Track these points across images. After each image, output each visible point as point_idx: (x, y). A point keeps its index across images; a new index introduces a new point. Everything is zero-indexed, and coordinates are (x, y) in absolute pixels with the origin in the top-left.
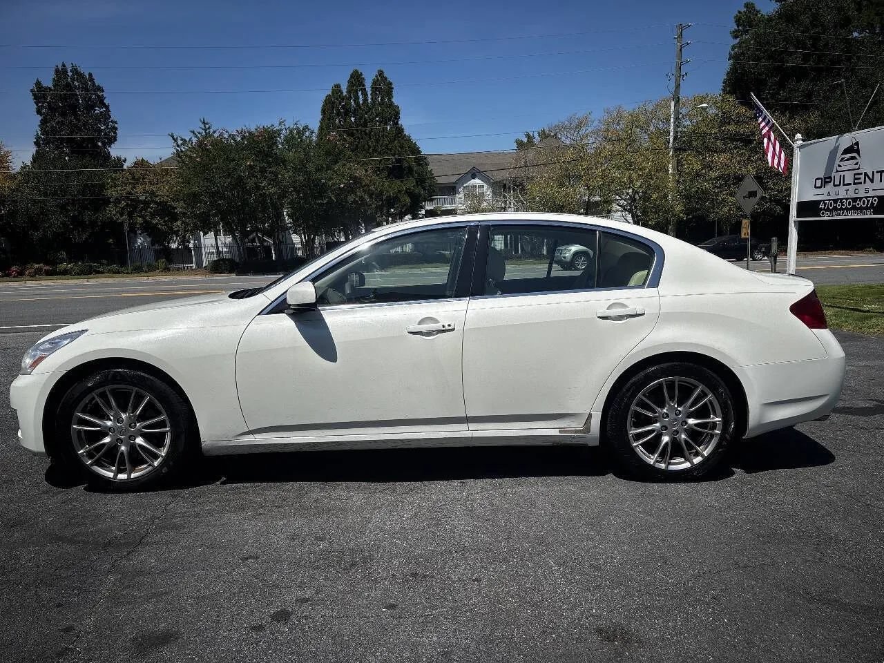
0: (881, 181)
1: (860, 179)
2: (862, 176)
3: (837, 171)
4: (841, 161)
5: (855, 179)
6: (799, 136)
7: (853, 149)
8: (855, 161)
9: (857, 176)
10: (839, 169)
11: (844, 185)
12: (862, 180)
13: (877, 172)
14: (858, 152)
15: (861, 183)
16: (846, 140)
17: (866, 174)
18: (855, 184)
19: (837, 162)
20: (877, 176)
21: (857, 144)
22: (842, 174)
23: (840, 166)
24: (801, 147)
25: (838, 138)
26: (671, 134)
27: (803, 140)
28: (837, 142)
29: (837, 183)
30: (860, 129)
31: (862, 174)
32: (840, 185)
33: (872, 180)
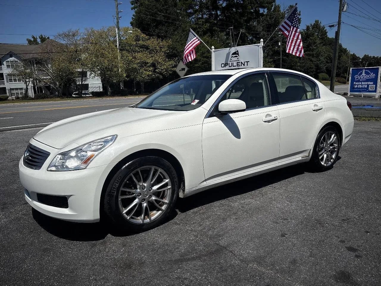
0: (247, 65)
1: (239, 64)
2: (240, 63)
3: (230, 61)
4: (232, 57)
5: (237, 64)
6: (213, 47)
7: (236, 53)
8: (237, 58)
9: (238, 63)
10: (231, 60)
11: (233, 66)
12: (240, 65)
13: (246, 62)
14: (238, 54)
15: (240, 66)
16: (233, 50)
17: (242, 63)
18: (237, 66)
19: (230, 58)
20: (246, 63)
21: (237, 51)
22: (232, 62)
23: (231, 59)
24: (214, 51)
25: (230, 49)
26: (118, 43)
27: (215, 49)
28: (229, 50)
29: (230, 65)
30: (238, 46)
31: (240, 62)
32: (231, 66)
33: (244, 65)
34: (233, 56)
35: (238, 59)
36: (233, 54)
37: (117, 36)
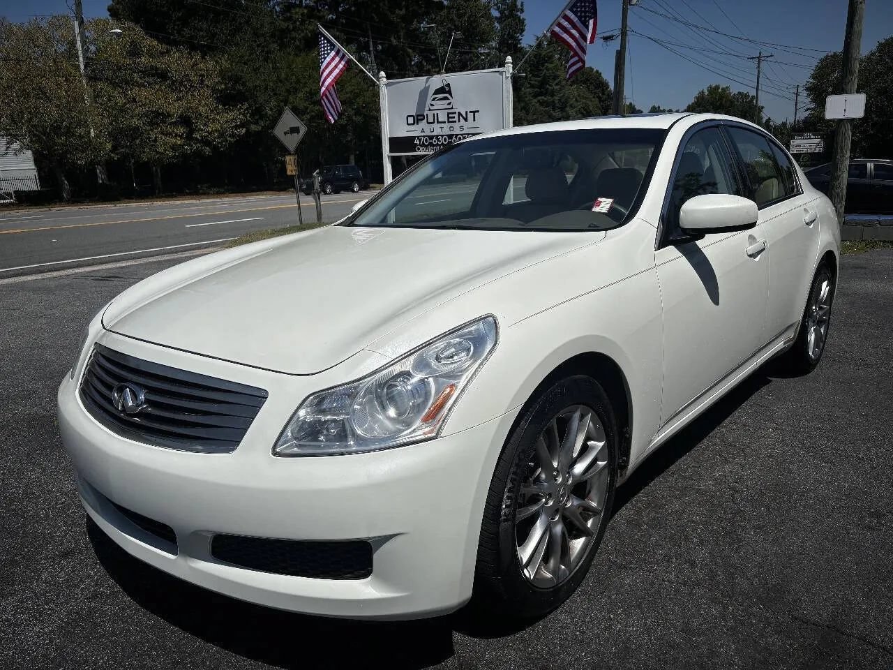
0: (474, 120)
1: (454, 117)
2: (456, 116)
3: (430, 110)
4: (434, 100)
5: (449, 118)
6: (383, 74)
7: (445, 90)
8: (448, 101)
9: (450, 115)
10: (432, 108)
11: (438, 122)
12: (456, 119)
13: (471, 112)
14: (450, 92)
15: (455, 122)
16: (437, 81)
17: (460, 114)
18: (449, 122)
19: (429, 101)
20: (470, 116)
21: (448, 85)
22: (436, 112)
23: (432, 105)
24: (387, 85)
25: (428, 79)
27: (388, 78)
28: (427, 82)
29: (431, 120)
31: (455, 113)
32: (434, 123)
33: (466, 120)
34: (435, 96)
35: (450, 104)
36: (437, 92)
37: (79, 43)
